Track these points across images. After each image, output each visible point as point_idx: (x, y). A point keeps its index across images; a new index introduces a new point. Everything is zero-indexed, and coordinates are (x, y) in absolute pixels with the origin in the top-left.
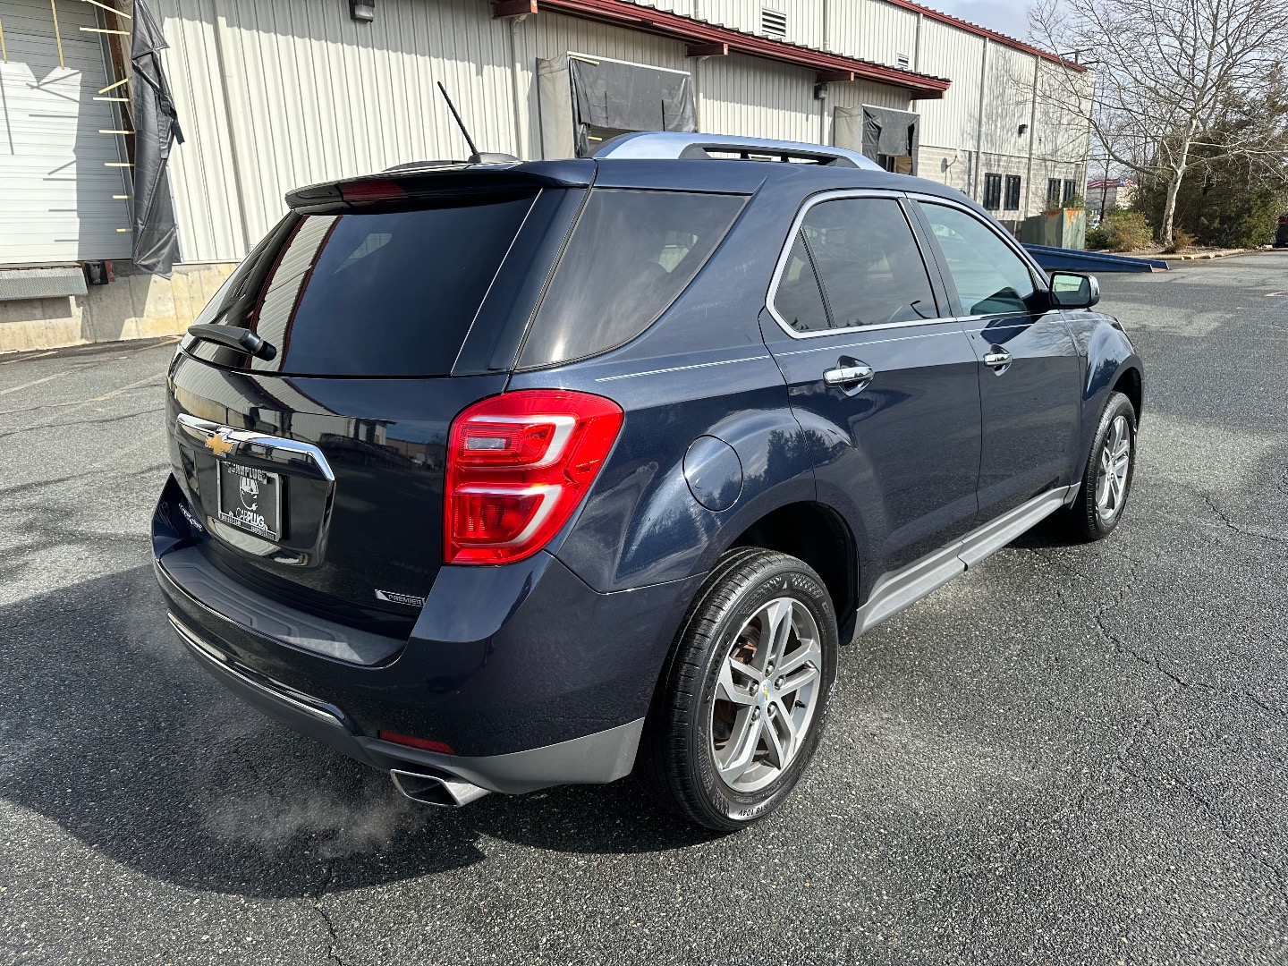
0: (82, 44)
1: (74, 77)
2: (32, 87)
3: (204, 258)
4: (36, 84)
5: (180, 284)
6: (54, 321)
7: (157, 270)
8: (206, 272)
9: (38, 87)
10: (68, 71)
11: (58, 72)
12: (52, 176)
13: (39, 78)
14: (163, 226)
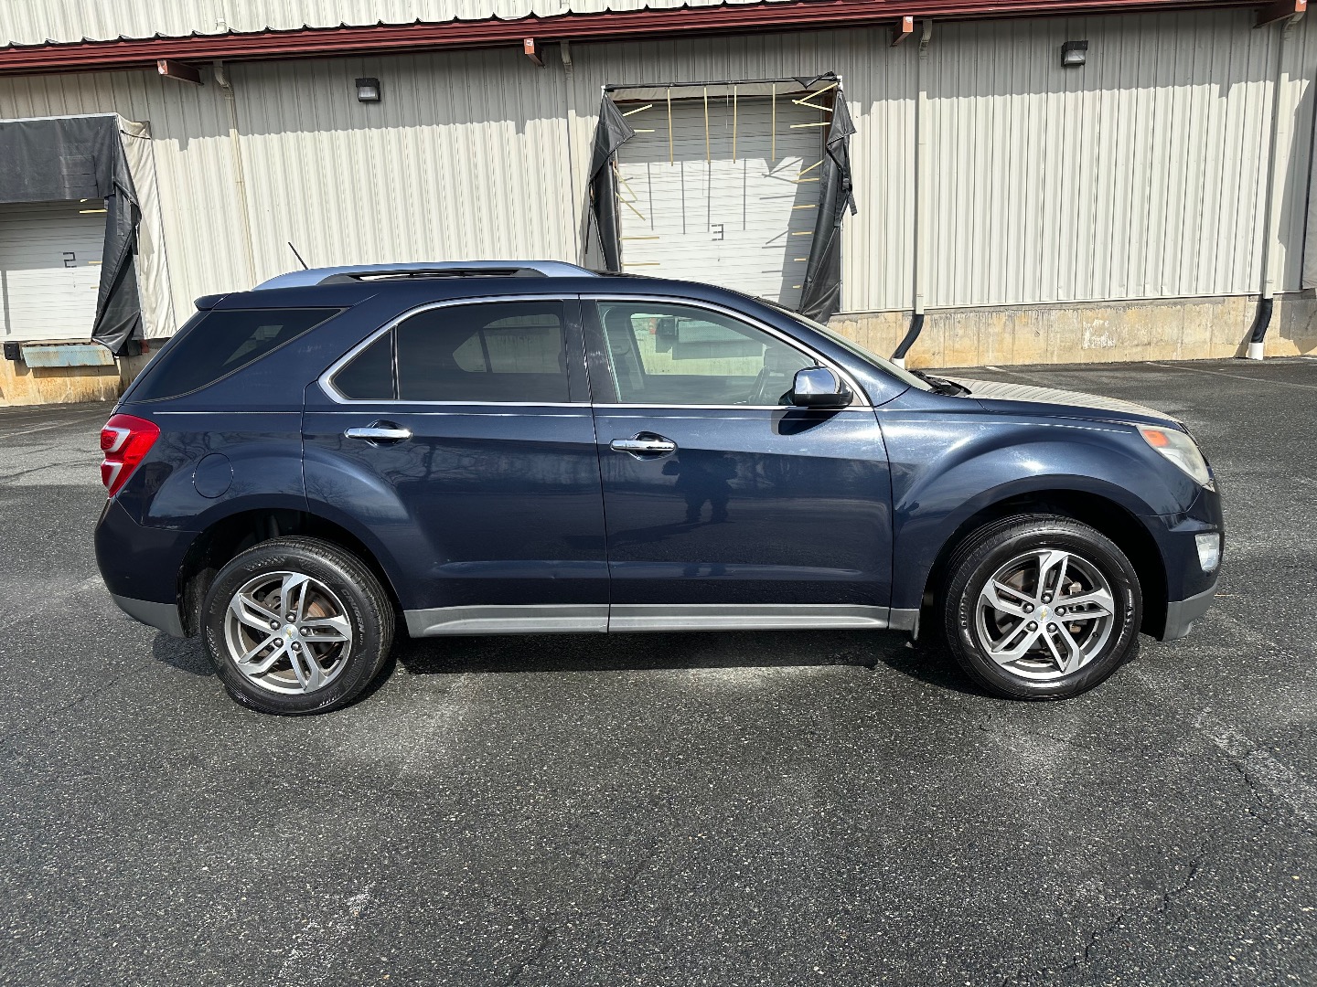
0: (808, 135)
1: (798, 163)
2: (766, 176)
3: (873, 308)
4: (768, 173)
5: (850, 330)
6: (750, 358)
7: (817, 319)
8: (874, 320)
9: (769, 176)
10: (794, 159)
11: (787, 161)
12: (769, 245)
13: (771, 168)
14: (830, 282)
